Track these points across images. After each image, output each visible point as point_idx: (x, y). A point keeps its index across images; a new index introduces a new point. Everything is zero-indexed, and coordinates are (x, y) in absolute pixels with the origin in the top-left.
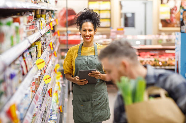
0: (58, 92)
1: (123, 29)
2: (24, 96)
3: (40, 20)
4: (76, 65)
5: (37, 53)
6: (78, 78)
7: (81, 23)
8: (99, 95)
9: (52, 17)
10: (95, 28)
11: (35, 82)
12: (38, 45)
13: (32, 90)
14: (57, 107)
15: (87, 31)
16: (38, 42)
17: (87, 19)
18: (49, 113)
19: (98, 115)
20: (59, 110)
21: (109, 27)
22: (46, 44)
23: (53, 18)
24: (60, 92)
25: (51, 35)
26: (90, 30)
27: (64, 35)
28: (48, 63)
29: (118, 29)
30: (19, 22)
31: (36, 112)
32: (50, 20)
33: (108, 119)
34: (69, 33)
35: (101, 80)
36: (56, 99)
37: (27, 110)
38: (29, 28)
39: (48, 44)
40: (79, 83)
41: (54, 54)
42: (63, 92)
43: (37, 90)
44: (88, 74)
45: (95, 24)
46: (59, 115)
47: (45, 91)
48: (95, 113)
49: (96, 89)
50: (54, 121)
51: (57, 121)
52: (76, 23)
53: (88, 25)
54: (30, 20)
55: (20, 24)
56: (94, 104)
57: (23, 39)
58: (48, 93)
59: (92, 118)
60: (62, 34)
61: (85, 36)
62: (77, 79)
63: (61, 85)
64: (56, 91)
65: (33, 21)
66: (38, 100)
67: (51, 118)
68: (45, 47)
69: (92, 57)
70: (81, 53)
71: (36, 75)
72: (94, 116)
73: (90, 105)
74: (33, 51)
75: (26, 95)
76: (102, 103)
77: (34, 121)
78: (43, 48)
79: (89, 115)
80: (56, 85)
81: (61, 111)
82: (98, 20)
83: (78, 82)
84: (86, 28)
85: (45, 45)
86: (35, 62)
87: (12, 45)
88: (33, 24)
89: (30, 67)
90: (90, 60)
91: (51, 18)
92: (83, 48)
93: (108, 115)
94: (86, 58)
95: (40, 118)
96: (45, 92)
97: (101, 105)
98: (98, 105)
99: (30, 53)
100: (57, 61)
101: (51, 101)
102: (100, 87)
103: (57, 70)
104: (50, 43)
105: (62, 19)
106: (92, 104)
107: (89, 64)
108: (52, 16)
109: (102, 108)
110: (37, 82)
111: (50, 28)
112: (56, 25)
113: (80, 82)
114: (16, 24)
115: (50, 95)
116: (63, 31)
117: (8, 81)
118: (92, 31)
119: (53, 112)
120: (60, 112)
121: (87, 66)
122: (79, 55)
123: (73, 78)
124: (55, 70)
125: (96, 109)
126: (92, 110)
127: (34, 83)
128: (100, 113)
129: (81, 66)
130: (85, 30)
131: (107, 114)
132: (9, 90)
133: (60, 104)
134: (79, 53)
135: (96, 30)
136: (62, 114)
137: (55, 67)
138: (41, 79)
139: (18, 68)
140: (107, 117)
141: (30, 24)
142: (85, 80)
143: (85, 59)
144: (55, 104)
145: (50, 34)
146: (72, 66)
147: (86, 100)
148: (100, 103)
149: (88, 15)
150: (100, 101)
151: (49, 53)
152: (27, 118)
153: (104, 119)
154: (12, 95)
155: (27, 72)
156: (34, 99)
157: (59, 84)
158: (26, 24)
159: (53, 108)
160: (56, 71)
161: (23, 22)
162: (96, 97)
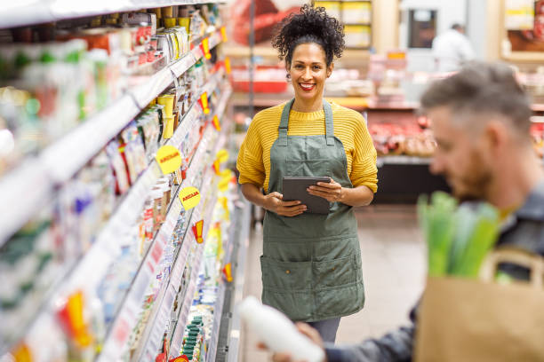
0: (221, 226)
1: (403, 54)
2: (118, 252)
3: (172, 35)
4: (274, 163)
5: (162, 128)
6: (278, 198)
7: (292, 44)
8: (336, 246)
9: (209, 21)
10: (329, 61)
11: (155, 208)
12: (166, 104)
13: (143, 233)
14: (219, 266)
15: (308, 69)
16: (166, 96)
17: (310, 34)
18: (194, 288)
19: (331, 299)
20: (222, 274)
21: (368, 48)
22: (189, 97)
23: (214, 24)
24: (227, 224)
25: (206, 71)
26: (315, 67)
27: (243, 68)
28: (195, 149)
29: (389, 55)
30: (106, 47)
31: (154, 290)
32: (205, 32)
33: (357, 309)
34: (259, 62)
35: (341, 204)
36: (216, 246)
37: (128, 291)
38: (136, 63)
39: (195, 97)
40: (281, 211)
41: (213, 123)
42: (238, 225)
43: (158, 231)
44: (308, 190)
45: (331, 51)
46: (224, 288)
47: (184, 228)
48: (323, 293)
49: (327, 228)
50: (209, 307)
51: (217, 307)
52: (278, 43)
53: (311, 51)
54: (142, 39)
55: (109, 53)
56: (322, 268)
57: (119, 93)
58: (192, 233)
59: (314, 307)
60: (237, 64)
61: (299, 82)
62: (277, 200)
63: (231, 206)
64: (218, 225)
65: (152, 40)
66: (163, 258)
67: (201, 297)
68: (186, 108)
69: (318, 142)
70: (287, 128)
71: (158, 188)
72: (319, 301)
73: (309, 271)
74: (148, 124)
75: (125, 248)
76: (343, 265)
77: (149, 316)
78: (180, 112)
79: (305, 298)
80: (219, 205)
81: (230, 279)
82: (338, 39)
83: (278, 209)
84: (305, 59)
85: (186, 102)
86: (154, 155)
87: (82, 118)
88: (151, 49)
89: (139, 171)
90: (312, 149)
91: (208, 24)
92: (294, 115)
93: (357, 300)
94: (302, 144)
95: (165, 305)
96: (182, 232)
97: (338, 274)
98: (331, 271)
99: (141, 129)
100: (223, 140)
101: (201, 253)
102: (338, 222)
103: (220, 165)
104: (201, 96)
105: (240, 25)
106: (314, 268)
107: (309, 159)
108: (211, 19)
109: (341, 282)
110: (158, 208)
111: (202, 54)
112: (221, 43)
113: (283, 209)
114: (99, 54)
115: (197, 237)
116: (242, 57)
117: (69, 219)
118: (320, 68)
119: (207, 283)
120: (225, 281)
121: (304, 164)
122: (283, 135)
123: (265, 197)
124: (214, 167)
125: (327, 282)
126: (315, 287)
127: (150, 213)
128: (336, 294)
129: (288, 165)
130: (301, 66)
131: (355, 297)
132: (70, 245)
133: (225, 258)
134: (283, 128)
135: (331, 67)
136: (231, 288)
137: (215, 158)
138: (172, 196)
139: (101, 178)
140: (355, 306)
141: (141, 49)
142: (299, 202)
143: (298, 147)
144: (213, 259)
145: (203, 68)
146: (262, 164)
147: (298, 257)
148: (337, 266)
149: (311, 25)
150: (337, 262)
151: (198, 121)
152: (124, 315)
153: (346, 310)
154: (80, 257)
155: (130, 184)
156: (150, 258)
157: (225, 202)
158: (129, 52)
159: (206, 269)
160: (217, 167)
161: (121, 45)
162: (327, 250)
